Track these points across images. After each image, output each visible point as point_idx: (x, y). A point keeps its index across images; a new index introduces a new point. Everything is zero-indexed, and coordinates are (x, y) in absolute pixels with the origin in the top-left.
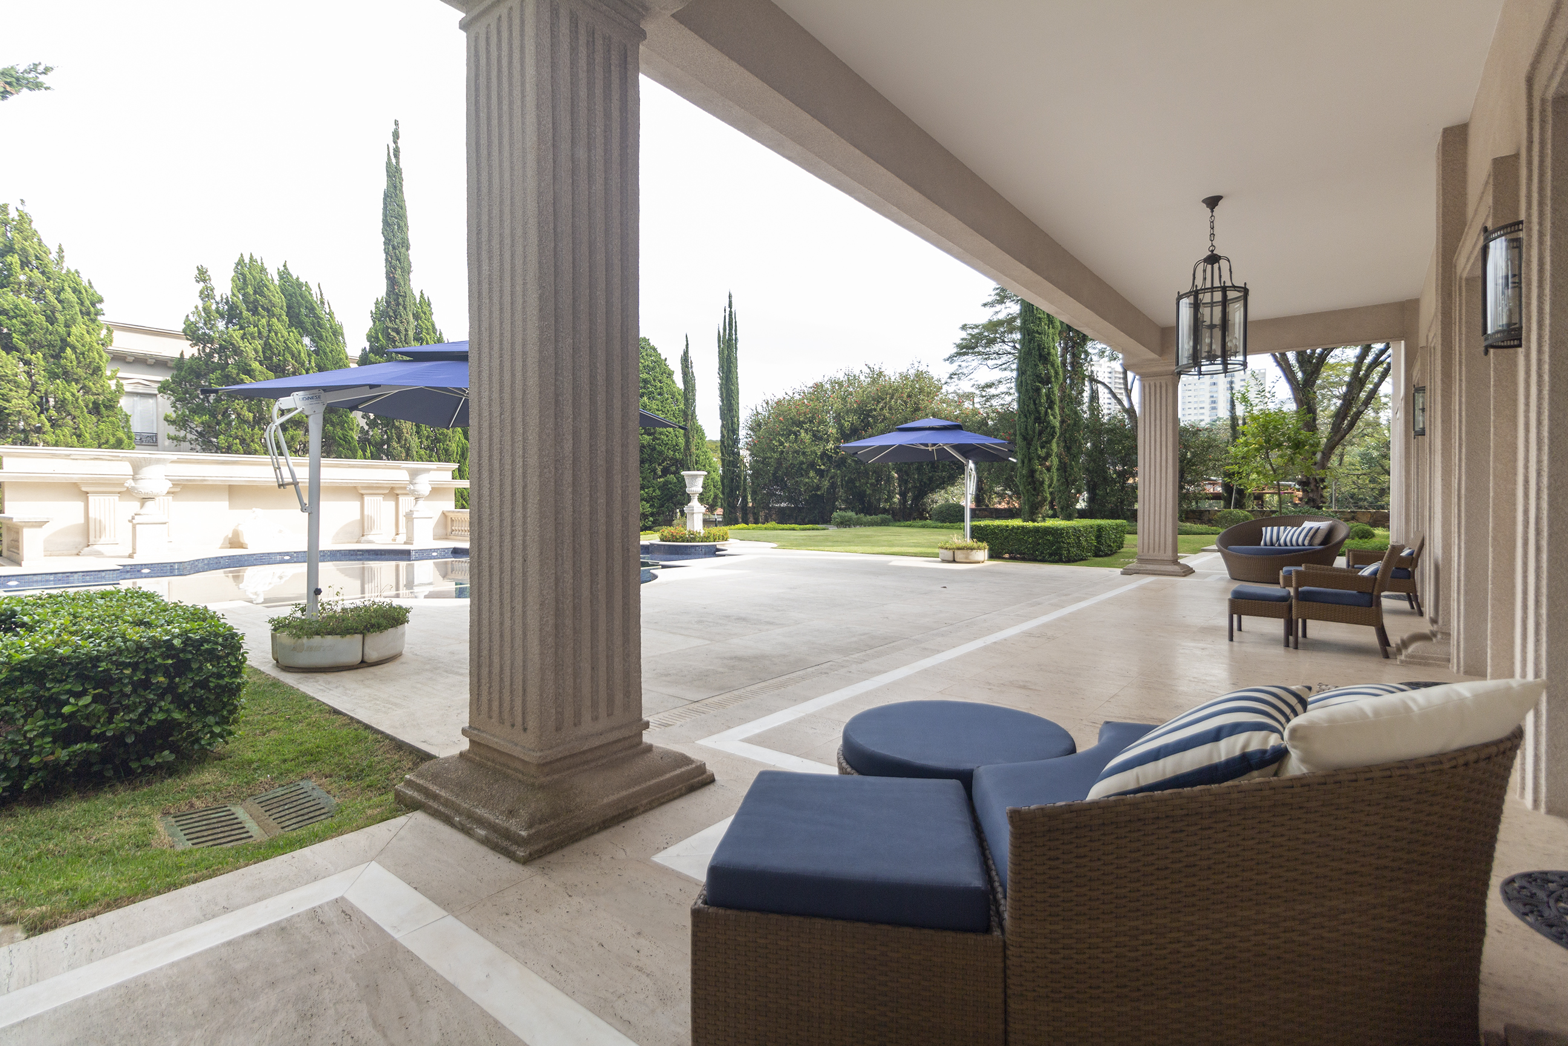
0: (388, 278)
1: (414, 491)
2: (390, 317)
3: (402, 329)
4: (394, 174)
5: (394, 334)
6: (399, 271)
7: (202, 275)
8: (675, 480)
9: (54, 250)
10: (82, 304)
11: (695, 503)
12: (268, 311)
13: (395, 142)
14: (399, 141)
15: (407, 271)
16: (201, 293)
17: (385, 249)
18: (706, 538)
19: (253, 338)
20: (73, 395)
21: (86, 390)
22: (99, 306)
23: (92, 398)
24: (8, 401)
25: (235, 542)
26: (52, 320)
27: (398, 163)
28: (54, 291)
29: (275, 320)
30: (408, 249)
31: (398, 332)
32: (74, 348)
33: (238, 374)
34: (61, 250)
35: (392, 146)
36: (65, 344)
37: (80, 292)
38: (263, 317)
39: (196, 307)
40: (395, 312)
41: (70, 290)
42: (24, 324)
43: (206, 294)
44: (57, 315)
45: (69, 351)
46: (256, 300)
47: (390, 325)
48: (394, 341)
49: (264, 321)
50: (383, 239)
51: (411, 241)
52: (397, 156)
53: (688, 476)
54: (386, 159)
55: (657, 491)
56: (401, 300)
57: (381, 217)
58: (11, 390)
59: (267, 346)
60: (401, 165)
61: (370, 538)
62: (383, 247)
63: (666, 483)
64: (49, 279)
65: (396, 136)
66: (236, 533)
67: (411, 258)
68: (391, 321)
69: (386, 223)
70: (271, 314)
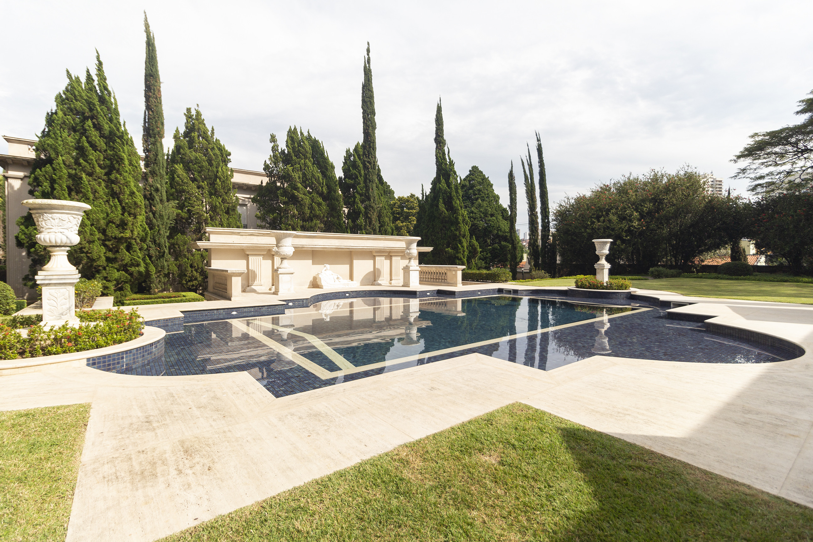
0: (364, 133)
1: (410, 253)
2: (366, 155)
3: (372, 161)
4: (368, 73)
5: (368, 164)
6: (371, 128)
7: (273, 139)
8: (499, 247)
9: (210, 129)
10: (222, 156)
11: (603, 261)
12: (304, 155)
13: (368, 55)
14: (370, 54)
15: (374, 128)
16: (273, 148)
17: (363, 117)
18: (610, 287)
19: (298, 171)
20: (220, 203)
21: (224, 201)
22: (229, 157)
23: (227, 205)
24: (193, 207)
25: (315, 284)
26: (211, 164)
27: (369, 67)
28: (211, 149)
29: (307, 160)
30: (374, 115)
31: (370, 163)
32: (220, 179)
33: (291, 190)
34: (213, 129)
35: (367, 57)
36: (216, 177)
37: (222, 150)
38: (302, 159)
39: (271, 156)
40: (368, 152)
41: (216, 149)
42: (199, 167)
43: (274, 149)
44: (213, 162)
45: (218, 180)
46: (299, 150)
47: (366, 159)
48: (368, 169)
49: (303, 161)
50: (362, 111)
51: (376, 111)
52: (369, 62)
53: (598, 242)
54: (363, 65)
55: (489, 254)
56: (371, 145)
57: (361, 98)
58: (195, 201)
59: (304, 175)
60: (371, 68)
61: (379, 282)
62: (362, 115)
63: (494, 249)
64: (209, 144)
65: (368, 51)
66: (315, 279)
67: (376, 120)
68: (366, 157)
69: (364, 101)
70: (306, 158)
